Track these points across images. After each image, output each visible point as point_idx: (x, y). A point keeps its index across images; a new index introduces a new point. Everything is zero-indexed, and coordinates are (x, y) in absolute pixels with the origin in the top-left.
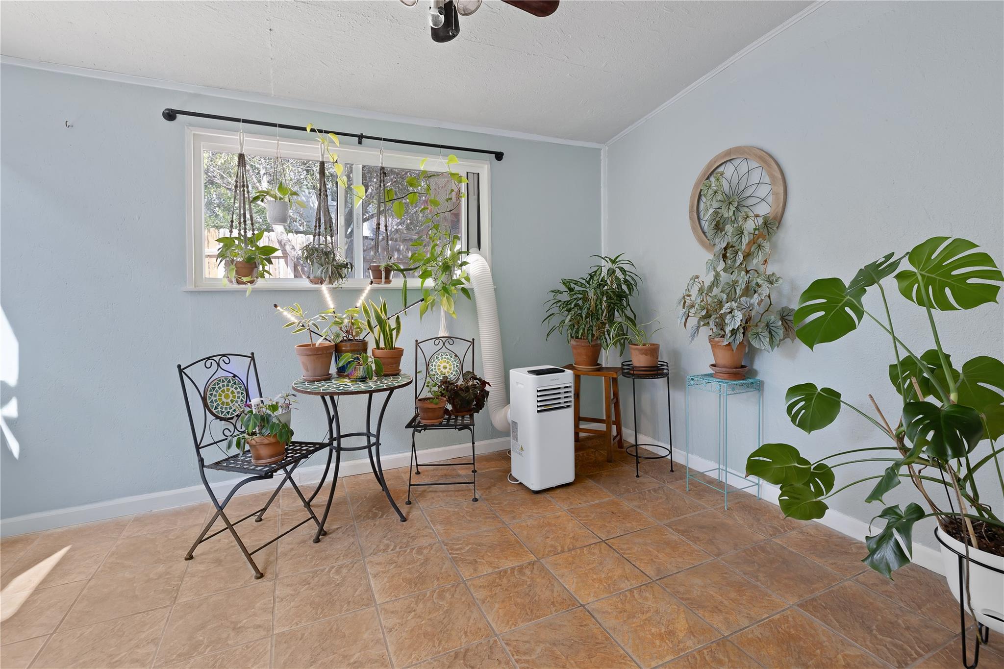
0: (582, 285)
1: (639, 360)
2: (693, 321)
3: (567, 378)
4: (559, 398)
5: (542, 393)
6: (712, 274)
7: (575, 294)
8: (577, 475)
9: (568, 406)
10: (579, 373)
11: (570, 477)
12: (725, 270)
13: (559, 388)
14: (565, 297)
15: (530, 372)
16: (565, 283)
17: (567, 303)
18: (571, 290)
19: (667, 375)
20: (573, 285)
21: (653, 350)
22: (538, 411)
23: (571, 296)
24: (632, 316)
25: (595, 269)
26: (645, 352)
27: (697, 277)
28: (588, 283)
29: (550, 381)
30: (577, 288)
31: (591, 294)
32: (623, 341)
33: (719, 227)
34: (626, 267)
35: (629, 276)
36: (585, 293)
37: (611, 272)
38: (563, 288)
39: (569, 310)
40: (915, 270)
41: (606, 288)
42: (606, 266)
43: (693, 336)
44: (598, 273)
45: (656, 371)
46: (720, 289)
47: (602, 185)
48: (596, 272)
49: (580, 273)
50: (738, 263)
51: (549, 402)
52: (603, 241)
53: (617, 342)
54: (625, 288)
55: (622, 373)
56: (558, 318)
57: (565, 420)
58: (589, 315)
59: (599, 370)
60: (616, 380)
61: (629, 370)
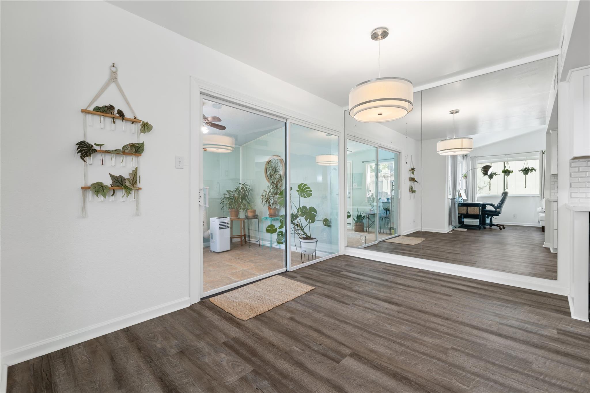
0: (233, 192)
1: (250, 214)
2: (264, 202)
3: (228, 219)
4: (226, 225)
5: (221, 224)
6: (269, 189)
7: (231, 195)
8: (231, 247)
9: (228, 228)
10: (232, 220)
11: (229, 249)
12: (272, 188)
13: (226, 222)
14: (228, 196)
15: (216, 218)
16: (228, 191)
17: (228, 198)
18: (229, 194)
19: (258, 218)
20: (230, 192)
21: (254, 211)
22: (219, 229)
23: (230, 195)
24: (249, 202)
25: (237, 187)
26: (251, 212)
27: (265, 190)
28: (235, 192)
29: (223, 220)
30: (231, 193)
31: (236, 195)
32: (245, 209)
33: (271, 176)
34: (247, 187)
35: (248, 189)
36: (234, 195)
37: (242, 188)
38: (227, 193)
39: (229, 200)
40: (299, 190)
41: (241, 193)
42: (241, 186)
43: (263, 206)
44: (238, 188)
45: (255, 217)
46: (271, 193)
47: (240, 159)
48: (237, 188)
49: (232, 188)
50: (274, 187)
51: (222, 226)
52: (241, 178)
53: (244, 209)
54: (247, 193)
55: (245, 219)
56: (225, 202)
57: (227, 231)
58: (235, 202)
59: (239, 218)
60: (244, 221)
61: (247, 217)
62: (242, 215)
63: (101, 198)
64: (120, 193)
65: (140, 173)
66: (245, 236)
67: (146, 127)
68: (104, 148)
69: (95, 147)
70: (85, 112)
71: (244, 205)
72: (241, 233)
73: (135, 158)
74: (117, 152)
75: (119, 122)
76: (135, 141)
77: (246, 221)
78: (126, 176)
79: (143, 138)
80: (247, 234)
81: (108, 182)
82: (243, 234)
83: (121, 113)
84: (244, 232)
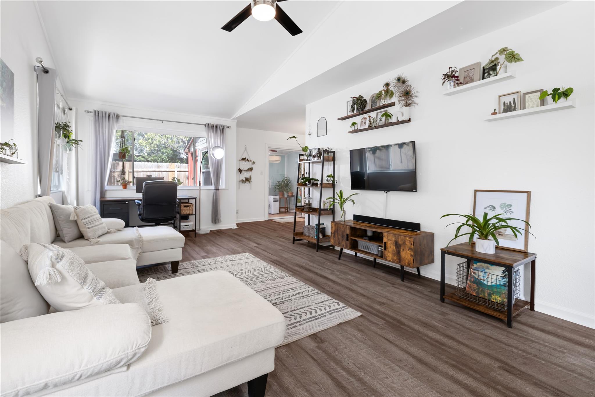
0: (281, 182)
1: (290, 195)
3: (278, 197)
4: (277, 200)
7: (280, 184)
10: (280, 197)
14: (278, 184)
16: (278, 182)
17: (278, 185)
22: (274, 202)
24: (290, 188)
25: (283, 179)
26: (291, 193)
29: (275, 197)
31: (282, 184)
37: (286, 180)
41: (285, 182)
49: (280, 179)
51: (275, 200)
52: (286, 174)
53: (287, 192)
54: (289, 183)
55: (287, 197)
56: (277, 188)
57: (278, 203)
58: (282, 187)
59: (284, 197)
60: (287, 199)
61: (289, 197)
62: (286, 196)
63: (243, 184)
64: (247, 182)
65: (252, 177)
66: (287, 207)
67: (254, 163)
68: (244, 170)
69: (242, 170)
70: (239, 160)
71: (287, 190)
72: (285, 205)
73: (250, 172)
74: (246, 171)
75: (247, 162)
76: (250, 167)
77: (288, 199)
78: (248, 178)
79: (253, 166)
80: (288, 206)
81: (244, 179)
82: (286, 206)
83: (248, 159)
84: (287, 205)
